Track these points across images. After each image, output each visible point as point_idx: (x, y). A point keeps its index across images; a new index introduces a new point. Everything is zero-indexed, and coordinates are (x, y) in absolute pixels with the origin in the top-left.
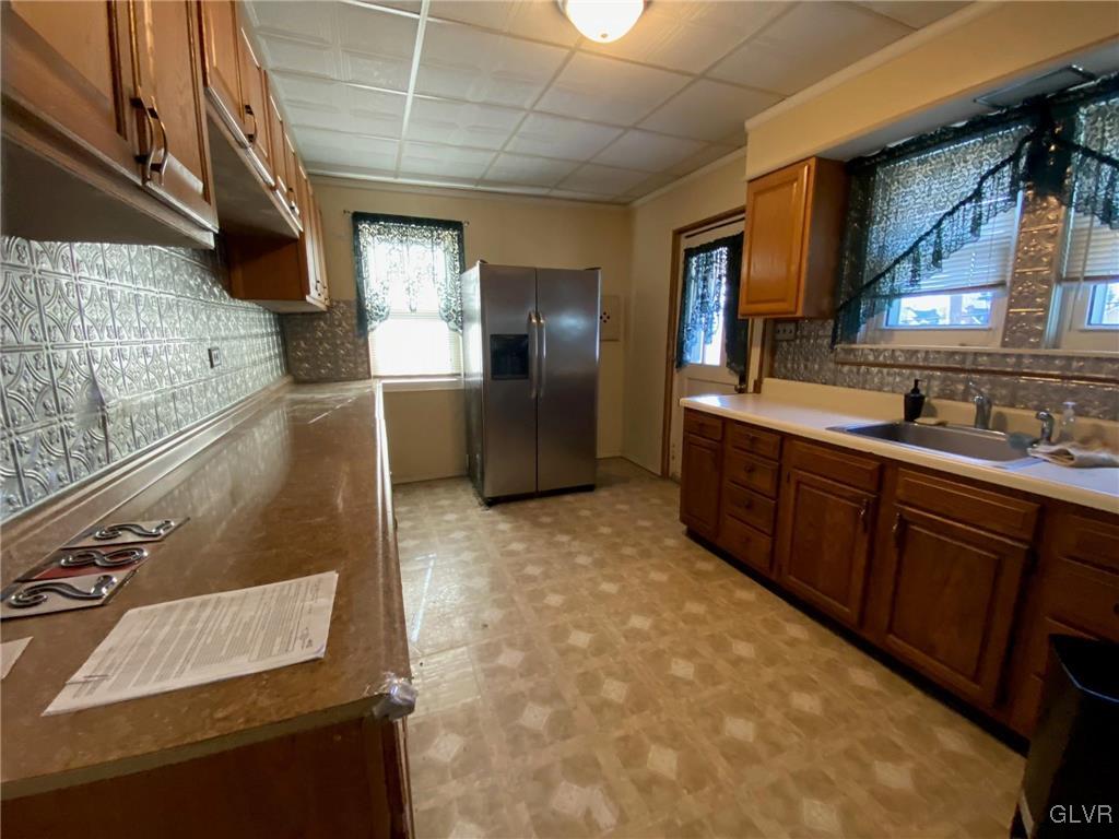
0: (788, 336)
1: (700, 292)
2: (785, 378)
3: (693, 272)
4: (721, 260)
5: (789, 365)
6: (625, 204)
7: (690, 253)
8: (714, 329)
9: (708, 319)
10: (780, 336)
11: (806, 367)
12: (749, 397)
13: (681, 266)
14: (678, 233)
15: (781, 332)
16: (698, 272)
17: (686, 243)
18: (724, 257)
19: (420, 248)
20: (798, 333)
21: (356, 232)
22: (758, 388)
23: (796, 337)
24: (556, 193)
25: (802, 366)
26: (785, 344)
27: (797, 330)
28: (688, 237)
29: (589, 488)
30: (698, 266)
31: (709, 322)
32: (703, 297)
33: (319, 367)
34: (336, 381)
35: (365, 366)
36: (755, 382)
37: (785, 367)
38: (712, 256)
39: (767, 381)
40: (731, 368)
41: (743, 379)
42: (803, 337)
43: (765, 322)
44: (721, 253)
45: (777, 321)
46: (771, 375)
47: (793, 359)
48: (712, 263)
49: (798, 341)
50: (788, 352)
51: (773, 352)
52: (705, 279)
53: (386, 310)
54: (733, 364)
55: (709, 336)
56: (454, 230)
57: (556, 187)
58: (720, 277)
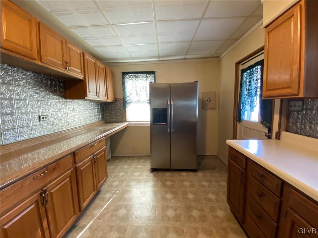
0: (297, 108)
1: (248, 88)
2: (296, 133)
3: (245, 79)
4: (257, 72)
5: (299, 126)
6: (218, 57)
7: (244, 71)
8: (255, 105)
9: (251, 100)
10: (292, 109)
11: (310, 128)
12: (273, 141)
13: (240, 77)
14: (238, 64)
15: (293, 106)
16: (247, 79)
17: (241, 67)
18: (259, 70)
19: (141, 81)
20: (304, 107)
21: (123, 78)
22: (278, 137)
23: (303, 109)
24: (188, 57)
25: (308, 127)
26: (295, 113)
27: (303, 105)
28: (242, 65)
29: (194, 171)
30: (247, 76)
31: (252, 101)
32: (249, 90)
33: (112, 118)
34: (117, 122)
35: (125, 118)
36: (276, 133)
37: (297, 127)
38: (253, 71)
39: (284, 134)
40: (263, 124)
41: (270, 130)
42: (307, 109)
43: (282, 100)
44: (257, 69)
45: (290, 100)
46: (287, 130)
47: (302, 122)
48: (253, 74)
49: (304, 112)
50: (298, 118)
51: (288, 117)
52: (250, 82)
53: (131, 101)
54: (264, 122)
55: (252, 107)
56: (152, 74)
57: (186, 54)
58: (257, 80)
